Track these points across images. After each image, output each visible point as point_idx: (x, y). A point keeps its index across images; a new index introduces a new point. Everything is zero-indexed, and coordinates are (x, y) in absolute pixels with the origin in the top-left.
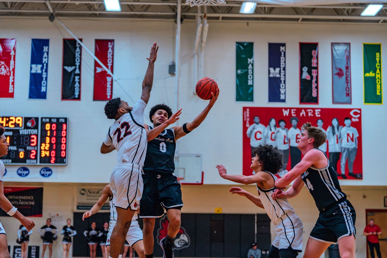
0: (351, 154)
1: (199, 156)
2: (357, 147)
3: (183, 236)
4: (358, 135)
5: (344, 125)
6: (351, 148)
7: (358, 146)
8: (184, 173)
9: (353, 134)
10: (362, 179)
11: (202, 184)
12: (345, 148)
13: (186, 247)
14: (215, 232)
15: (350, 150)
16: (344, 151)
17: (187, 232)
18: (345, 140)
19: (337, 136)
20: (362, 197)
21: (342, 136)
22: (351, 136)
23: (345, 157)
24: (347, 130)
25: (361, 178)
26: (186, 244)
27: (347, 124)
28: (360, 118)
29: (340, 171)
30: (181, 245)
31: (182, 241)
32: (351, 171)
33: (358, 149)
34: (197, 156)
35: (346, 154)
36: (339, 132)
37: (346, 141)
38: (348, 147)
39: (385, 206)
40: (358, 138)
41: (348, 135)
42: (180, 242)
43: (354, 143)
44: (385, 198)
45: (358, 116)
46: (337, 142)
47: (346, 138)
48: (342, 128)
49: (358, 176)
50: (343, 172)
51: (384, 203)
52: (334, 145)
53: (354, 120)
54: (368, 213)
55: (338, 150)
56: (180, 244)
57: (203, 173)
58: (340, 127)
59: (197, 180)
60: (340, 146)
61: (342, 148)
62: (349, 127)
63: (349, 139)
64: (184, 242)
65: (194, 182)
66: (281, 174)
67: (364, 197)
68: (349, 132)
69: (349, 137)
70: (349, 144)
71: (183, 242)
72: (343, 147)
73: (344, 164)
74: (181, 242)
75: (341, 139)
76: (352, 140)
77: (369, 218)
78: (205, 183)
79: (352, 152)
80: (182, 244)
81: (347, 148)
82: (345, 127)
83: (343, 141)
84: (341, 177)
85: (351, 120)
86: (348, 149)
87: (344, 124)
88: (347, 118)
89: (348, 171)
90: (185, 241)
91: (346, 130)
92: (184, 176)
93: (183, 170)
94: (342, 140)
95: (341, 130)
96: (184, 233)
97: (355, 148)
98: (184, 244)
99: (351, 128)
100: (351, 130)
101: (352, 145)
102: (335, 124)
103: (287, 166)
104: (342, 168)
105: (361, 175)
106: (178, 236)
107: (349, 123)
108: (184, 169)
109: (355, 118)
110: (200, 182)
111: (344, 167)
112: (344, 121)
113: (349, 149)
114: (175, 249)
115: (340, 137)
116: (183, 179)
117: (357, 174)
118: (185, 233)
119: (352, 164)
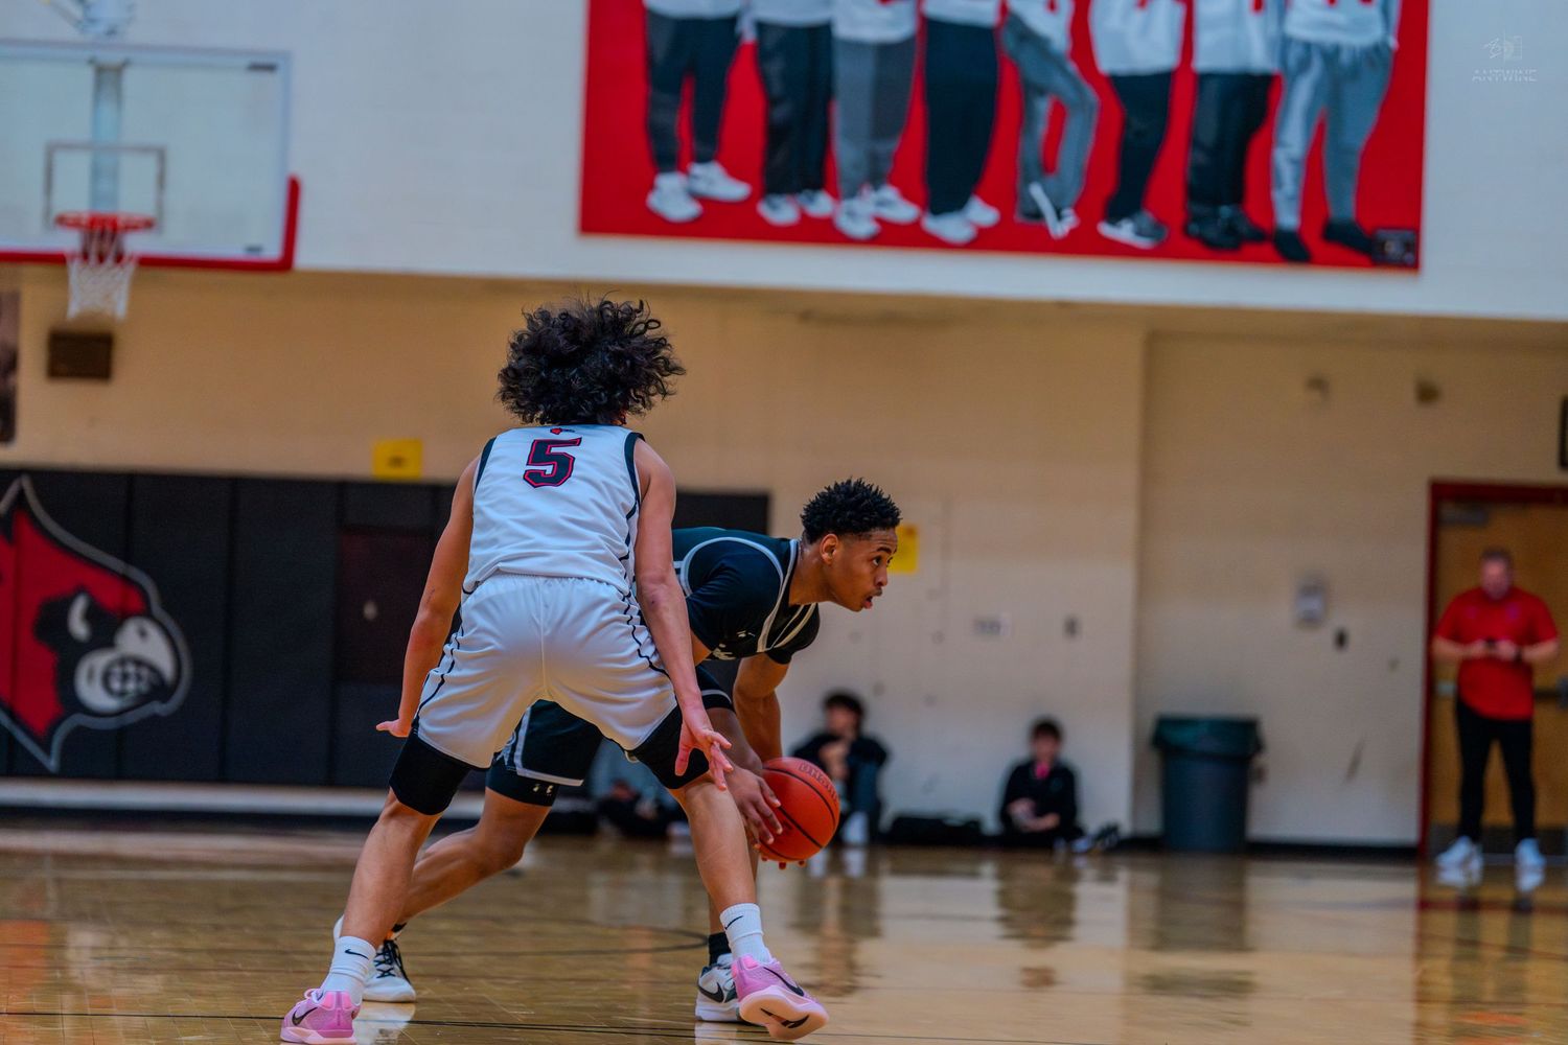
0: (1347, 88)
1: (270, 68)
2: (1393, 42)
3: (143, 634)
6: (1353, 50)
7: (1402, 35)
8: (161, 181)
10: (1415, 265)
11: (285, 263)
12: (1307, 46)
13: (158, 708)
14: (370, 611)
15: (1345, 58)
16: (1304, 65)
17: (167, 606)
20: (1410, 392)
23: (1309, 113)
25: (1409, 260)
26: (160, 689)
29: (1268, 208)
30: (122, 694)
31: (131, 669)
32: (1343, 205)
33: (1399, 55)
34: (256, 67)
38: (1329, 37)
42: (117, 670)
43: (1373, 10)
44: (1566, 402)
49: (1393, 248)
50: (1288, 217)
51: (1563, 440)
52: (1237, 18)
54: (1449, 511)
55: (1259, 58)
56: (116, 685)
57: (294, 189)
59: (254, 241)
60: (1273, 29)
61: (1285, 42)
64: (145, 672)
65: (234, 251)
66: (851, 214)
67: (1427, 394)
70: (1336, 15)
71: (139, 678)
72: (1296, 41)
73: (1293, 162)
74: (125, 677)
77: (1452, 539)
78: (307, 257)
79: (1354, 72)
80: (131, 686)
81: (1319, 45)
86: (1331, 55)
89: (1325, 206)
90: (153, 669)
92: (160, 205)
93: (149, 165)
96: (147, 613)
97: (1377, 49)
98: (144, 687)
101: (1357, 25)
103: (897, 157)
104: (1280, 186)
105: (1408, 236)
106: (104, 633)
108: (161, 155)
110: (272, 251)
111: (1296, 179)
113: (1337, 49)
114: (79, 719)
116: (148, 224)
117: (1382, 234)
118: (156, 608)
119: (1354, 162)
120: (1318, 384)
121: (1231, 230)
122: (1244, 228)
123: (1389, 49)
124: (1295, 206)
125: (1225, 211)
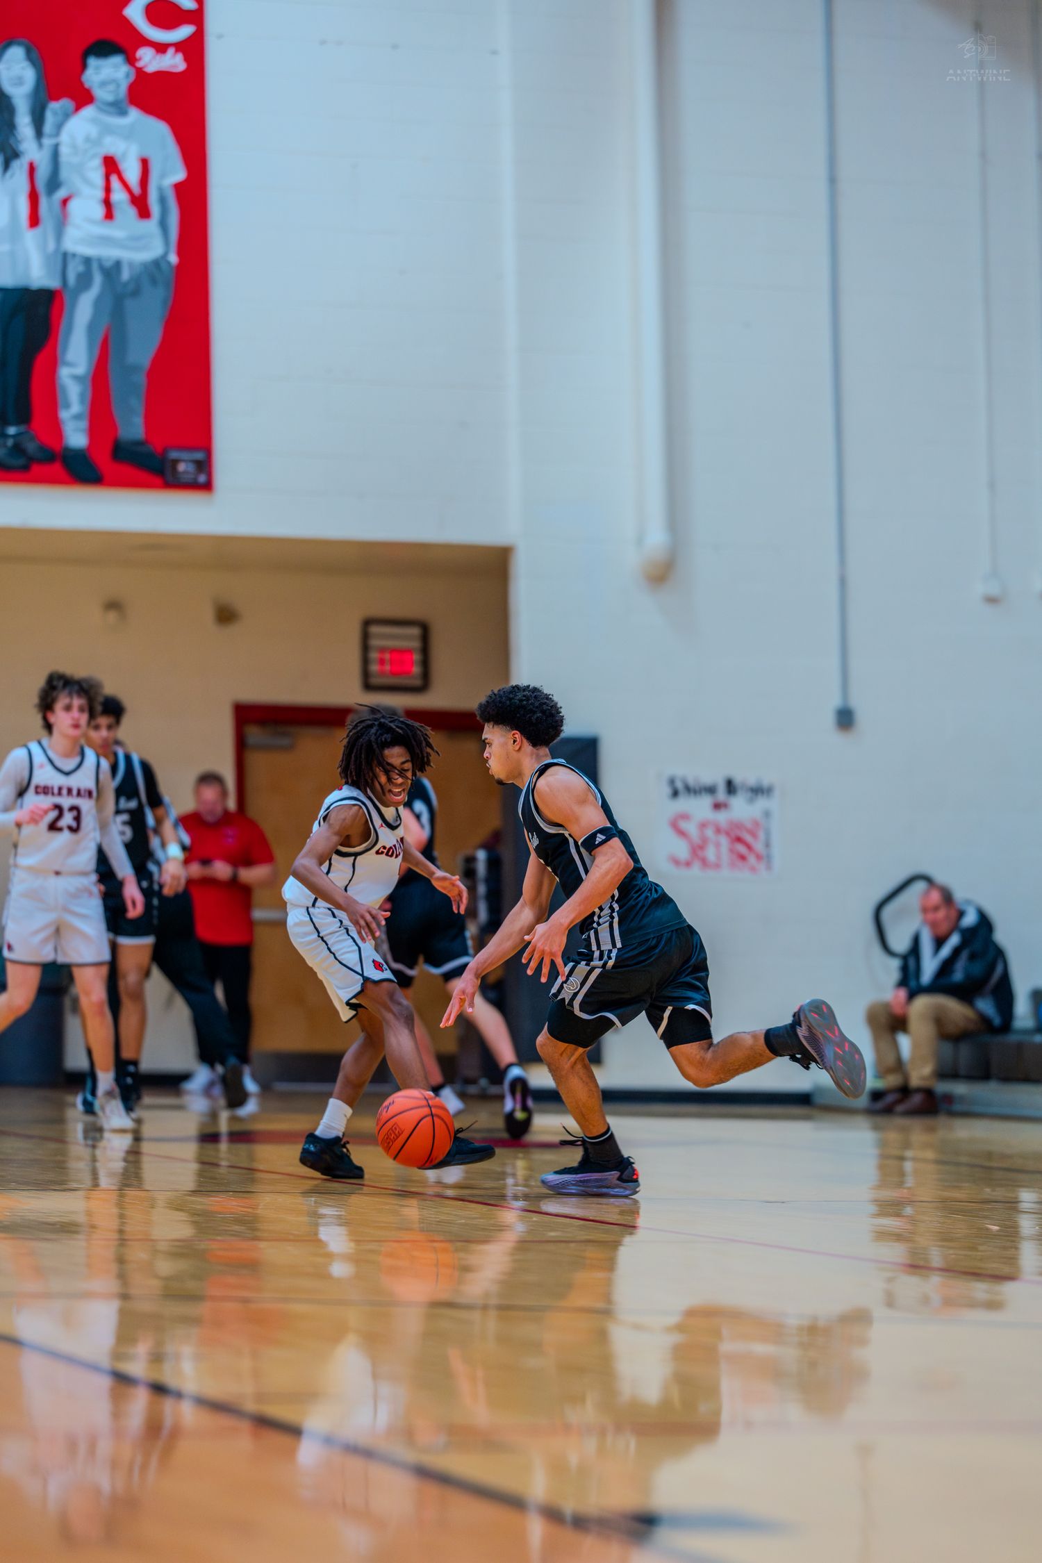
0: (130, 304)
2: (173, 259)
4: (180, 175)
5: (83, 98)
6: (131, 265)
7: (181, 252)
9: (145, 163)
10: (207, 486)
12: (87, 261)
15: (125, 275)
18: (86, 206)
19: (32, 169)
20: (209, 614)
21: (64, 174)
22: (132, 173)
23: (91, 328)
24: (107, 130)
25: (202, 482)
27: (103, 84)
28: (194, 49)
29: (56, 428)
32: (132, 425)
33: (179, 268)
35: (98, 303)
36: (47, 142)
37: (100, 211)
38: (110, 253)
39: (368, 686)
40: (178, 187)
41: (111, 165)
43: (151, 226)
44: (367, 623)
45: (185, 32)
46: (34, 221)
47: (100, 194)
48: (67, 116)
49: (185, 468)
50: (76, 436)
51: (365, 661)
52: (13, 235)
53: (149, 60)
54: (254, 734)
55: (39, 275)
58: (55, 108)
60: (51, 246)
61: (65, 257)
62: (117, 108)
63: (119, 196)
67: (226, 615)
68: (114, 146)
69: (115, 183)
70: (114, 231)
72: (74, 255)
73: (76, 378)
75: (61, 194)
76: (141, 205)
77: (258, 762)
79: (135, 287)
81: (99, 260)
82: (88, 112)
83: (73, 206)
84: (57, 467)
85: (131, 60)
86: (112, 271)
87: (81, 84)
88: (104, 48)
89: (114, 427)
91: (93, 131)
94: (65, 202)
95: (59, 127)
97: (156, 263)
99: (134, 114)
100: (129, 134)
101: (136, 241)
102: (19, 81)
104: (68, 406)
105: (199, 456)
107: (114, 81)
109: (161, 48)
111: (82, 395)
112: (84, 66)
113: (118, 264)
115: (54, 183)
117: (173, 453)
119: (141, 380)
120: (113, 605)
121: (18, 449)
122: (31, 447)
123: (169, 263)
124: (84, 424)
125: (12, 430)
